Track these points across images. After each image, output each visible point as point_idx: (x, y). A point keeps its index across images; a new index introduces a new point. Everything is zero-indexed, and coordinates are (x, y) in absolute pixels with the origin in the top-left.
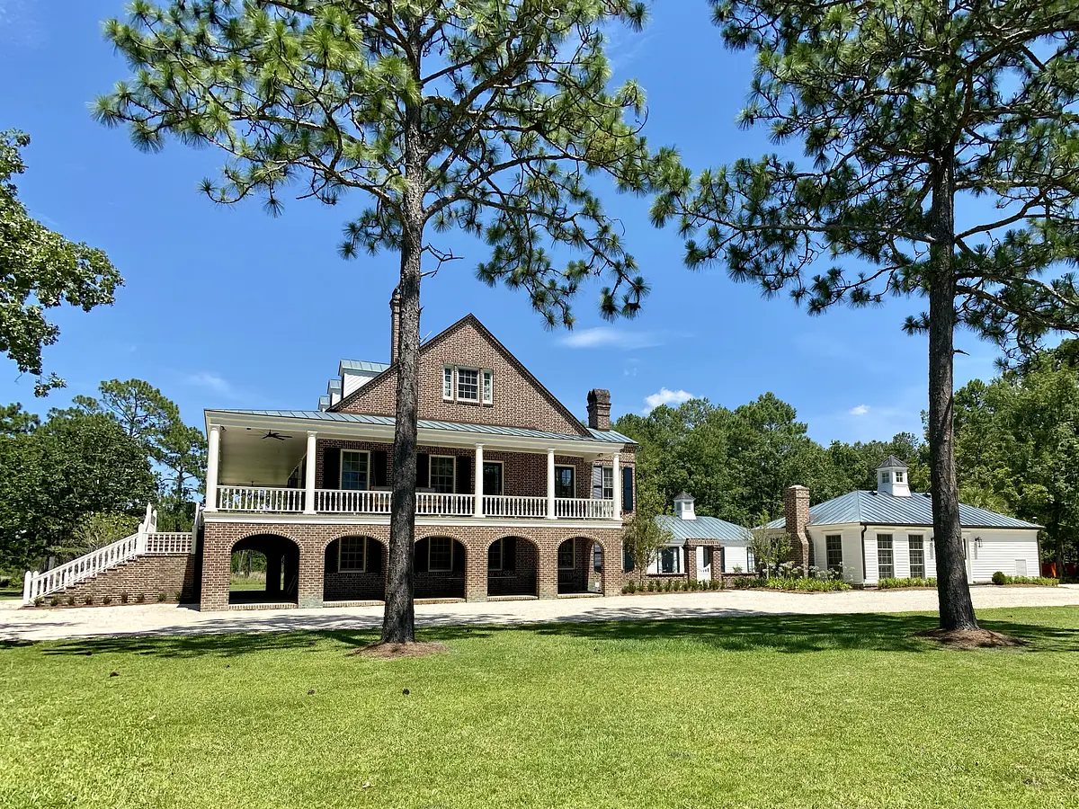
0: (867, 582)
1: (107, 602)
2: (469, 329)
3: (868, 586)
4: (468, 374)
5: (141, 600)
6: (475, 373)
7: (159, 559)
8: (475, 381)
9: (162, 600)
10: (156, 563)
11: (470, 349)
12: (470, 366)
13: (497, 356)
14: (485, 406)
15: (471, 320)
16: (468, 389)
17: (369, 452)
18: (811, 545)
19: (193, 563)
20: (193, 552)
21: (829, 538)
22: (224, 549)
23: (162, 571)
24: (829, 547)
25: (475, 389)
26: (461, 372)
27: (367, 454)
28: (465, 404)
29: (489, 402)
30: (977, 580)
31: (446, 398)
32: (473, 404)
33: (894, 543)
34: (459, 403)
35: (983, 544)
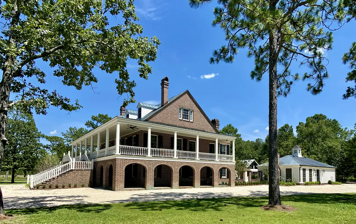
0: (301, 183)
1: (63, 187)
2: (186, 96)
3: (301, 184)
4: (186, 111)
5: (75, 187)
6: (188, 111)
7: (81, 171)
8: (188, 114)
9: (83, 186)
10: (80, 172)
11: (186, 102)
12: (187, 108)
13: (195, 106)
14: (191, 122)
15: (188, 92)
16: (186, 116)
17: (157, 136)
18: (280, 171)
19: (92, 173)
20: (92, 169)
21: (287, 169)
22: (122, 168)
23: (82, 175)
24: (286, 172)
25: (188, 116)
26: (184, 110)
27: (156, 136)
28: (185, 121)
29: (192, 121)
30: (323, 183)
31: (180, 118)
32: (187, 121)
33: (306, 171)
34: (184, 121)
35: (325, 172)
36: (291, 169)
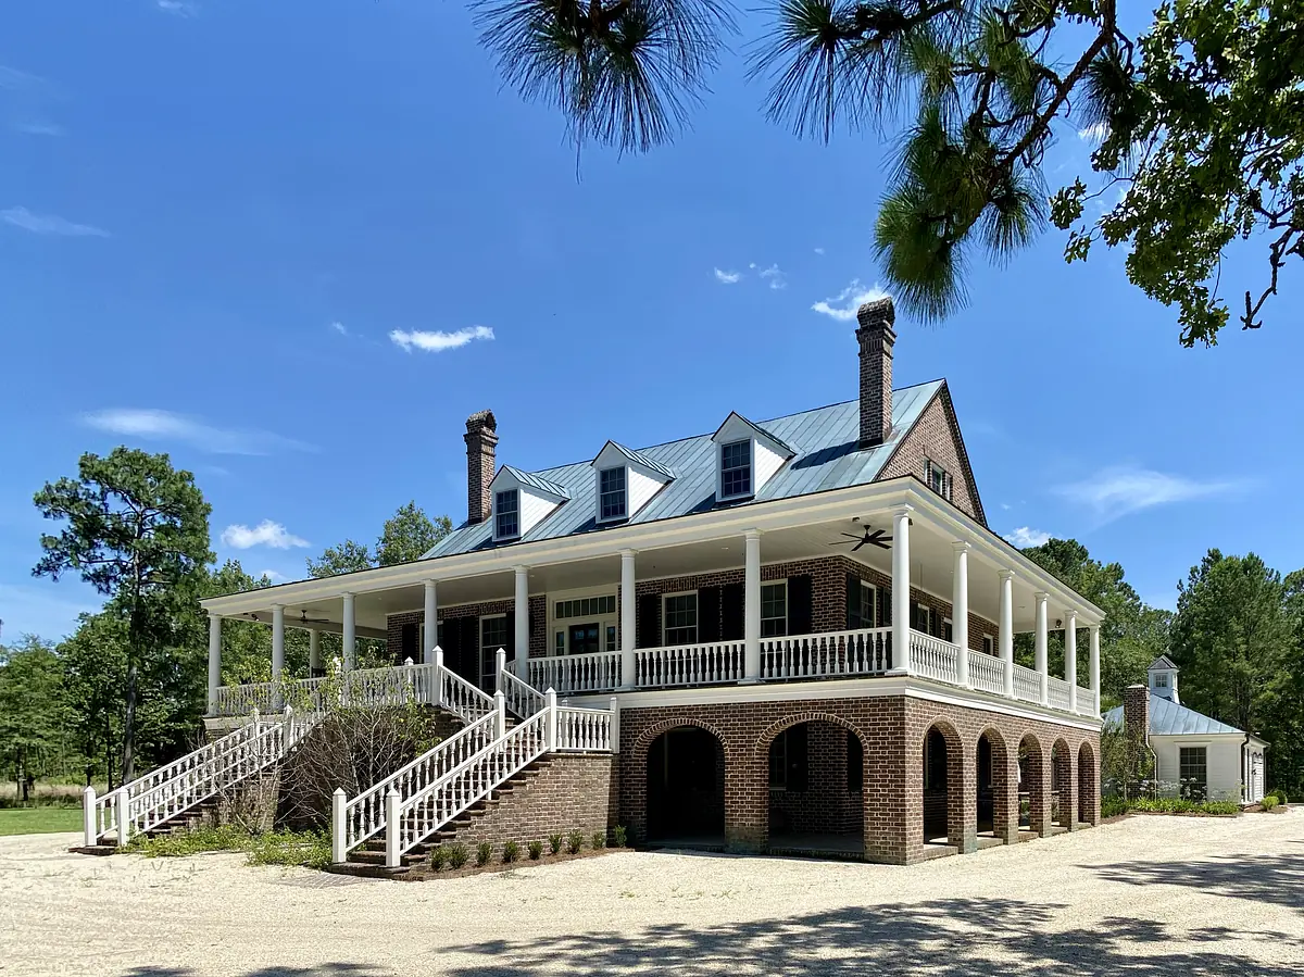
20: (617, 750)
21: (1183, 751)
36: (1204, 749)
